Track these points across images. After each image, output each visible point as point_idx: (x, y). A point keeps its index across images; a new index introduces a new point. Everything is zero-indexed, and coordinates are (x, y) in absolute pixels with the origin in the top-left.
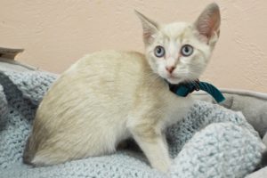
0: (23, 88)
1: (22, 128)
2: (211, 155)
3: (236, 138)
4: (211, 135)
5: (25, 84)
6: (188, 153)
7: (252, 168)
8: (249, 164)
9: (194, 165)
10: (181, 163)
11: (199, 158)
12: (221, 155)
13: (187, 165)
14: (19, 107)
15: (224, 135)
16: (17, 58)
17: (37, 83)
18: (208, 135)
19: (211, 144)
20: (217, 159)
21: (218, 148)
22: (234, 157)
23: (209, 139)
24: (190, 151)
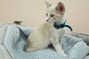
0: (24, 31)
1: (23, 41)
2: (80, 50)
3: (85, 46)
4: (79, 45)
5: (24, 30)
6: (74, 50)
7: (88, 54)
8: (87, 53)
9: (77, 53)
10: (73, 53)
11: (77, 51)
12: (82, 51)
13: (75, 53)
14: (22, 36)
15: (82, 45)
16: (21, 23)
17: (27, 30)
18: (78, 45)
19: (80, 48)
20: (81, 51)
21: (81, 49)
22: (84, 51)
23: (79, 46)
24: (75, 49)
